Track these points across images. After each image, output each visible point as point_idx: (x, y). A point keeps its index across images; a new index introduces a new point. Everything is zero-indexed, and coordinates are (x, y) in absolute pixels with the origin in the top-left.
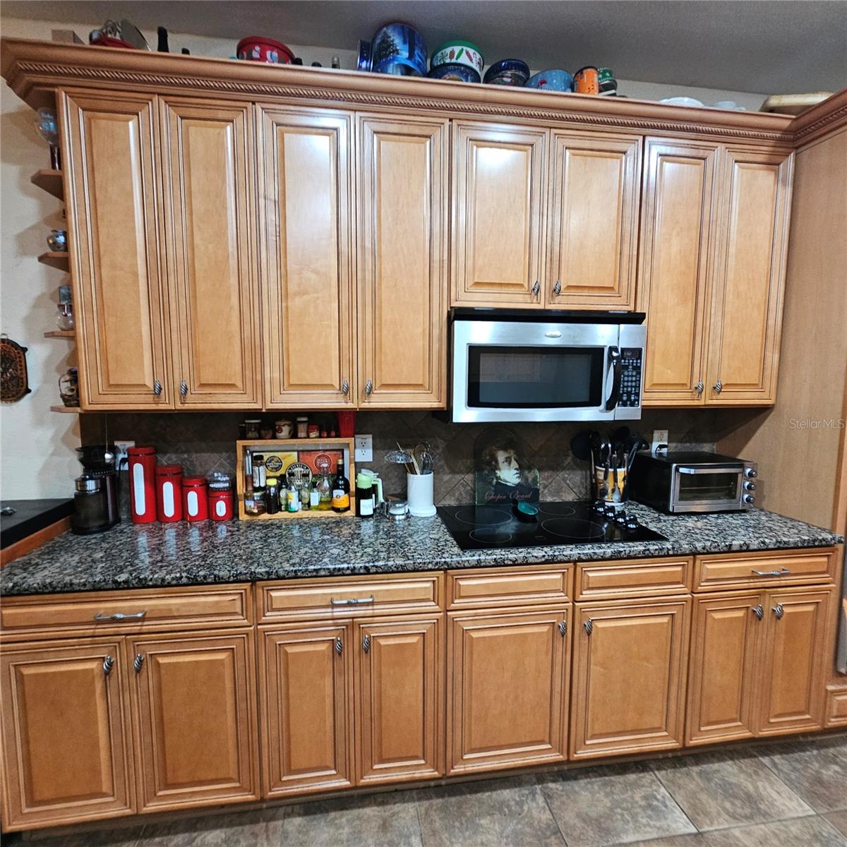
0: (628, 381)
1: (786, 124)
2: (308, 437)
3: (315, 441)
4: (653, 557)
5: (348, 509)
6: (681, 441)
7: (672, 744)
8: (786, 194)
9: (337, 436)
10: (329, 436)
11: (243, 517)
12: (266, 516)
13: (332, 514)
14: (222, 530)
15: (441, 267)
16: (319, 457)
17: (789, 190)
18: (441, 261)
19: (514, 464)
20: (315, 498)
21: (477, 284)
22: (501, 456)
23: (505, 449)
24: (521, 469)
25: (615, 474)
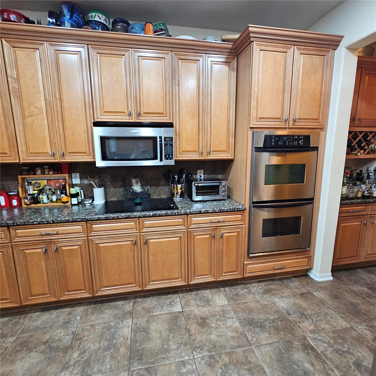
0: (168, 150)
1: (231, 46)
2: (49, 174)
3: (52, 175)
4: (169, 215)
5: (68, 202)
6: (209, 174)
7: (183, 283)
8: (234, 74)
9: (62, 173)
10: (58, 173)
11: (24, 206)
12: (33, 205)
13: (62, 204)
14: (16, 211)
15: (89, 105)
16: (56, 182)
17: (235, 73)
18: (89, 103)
19: (139, 184)
20: (54, 198)
21: (105, 112)
22: (134, 181)
23: (135, 178)
24: (142, 186)
25: (177, 187)
